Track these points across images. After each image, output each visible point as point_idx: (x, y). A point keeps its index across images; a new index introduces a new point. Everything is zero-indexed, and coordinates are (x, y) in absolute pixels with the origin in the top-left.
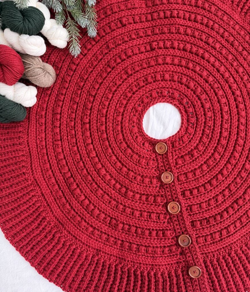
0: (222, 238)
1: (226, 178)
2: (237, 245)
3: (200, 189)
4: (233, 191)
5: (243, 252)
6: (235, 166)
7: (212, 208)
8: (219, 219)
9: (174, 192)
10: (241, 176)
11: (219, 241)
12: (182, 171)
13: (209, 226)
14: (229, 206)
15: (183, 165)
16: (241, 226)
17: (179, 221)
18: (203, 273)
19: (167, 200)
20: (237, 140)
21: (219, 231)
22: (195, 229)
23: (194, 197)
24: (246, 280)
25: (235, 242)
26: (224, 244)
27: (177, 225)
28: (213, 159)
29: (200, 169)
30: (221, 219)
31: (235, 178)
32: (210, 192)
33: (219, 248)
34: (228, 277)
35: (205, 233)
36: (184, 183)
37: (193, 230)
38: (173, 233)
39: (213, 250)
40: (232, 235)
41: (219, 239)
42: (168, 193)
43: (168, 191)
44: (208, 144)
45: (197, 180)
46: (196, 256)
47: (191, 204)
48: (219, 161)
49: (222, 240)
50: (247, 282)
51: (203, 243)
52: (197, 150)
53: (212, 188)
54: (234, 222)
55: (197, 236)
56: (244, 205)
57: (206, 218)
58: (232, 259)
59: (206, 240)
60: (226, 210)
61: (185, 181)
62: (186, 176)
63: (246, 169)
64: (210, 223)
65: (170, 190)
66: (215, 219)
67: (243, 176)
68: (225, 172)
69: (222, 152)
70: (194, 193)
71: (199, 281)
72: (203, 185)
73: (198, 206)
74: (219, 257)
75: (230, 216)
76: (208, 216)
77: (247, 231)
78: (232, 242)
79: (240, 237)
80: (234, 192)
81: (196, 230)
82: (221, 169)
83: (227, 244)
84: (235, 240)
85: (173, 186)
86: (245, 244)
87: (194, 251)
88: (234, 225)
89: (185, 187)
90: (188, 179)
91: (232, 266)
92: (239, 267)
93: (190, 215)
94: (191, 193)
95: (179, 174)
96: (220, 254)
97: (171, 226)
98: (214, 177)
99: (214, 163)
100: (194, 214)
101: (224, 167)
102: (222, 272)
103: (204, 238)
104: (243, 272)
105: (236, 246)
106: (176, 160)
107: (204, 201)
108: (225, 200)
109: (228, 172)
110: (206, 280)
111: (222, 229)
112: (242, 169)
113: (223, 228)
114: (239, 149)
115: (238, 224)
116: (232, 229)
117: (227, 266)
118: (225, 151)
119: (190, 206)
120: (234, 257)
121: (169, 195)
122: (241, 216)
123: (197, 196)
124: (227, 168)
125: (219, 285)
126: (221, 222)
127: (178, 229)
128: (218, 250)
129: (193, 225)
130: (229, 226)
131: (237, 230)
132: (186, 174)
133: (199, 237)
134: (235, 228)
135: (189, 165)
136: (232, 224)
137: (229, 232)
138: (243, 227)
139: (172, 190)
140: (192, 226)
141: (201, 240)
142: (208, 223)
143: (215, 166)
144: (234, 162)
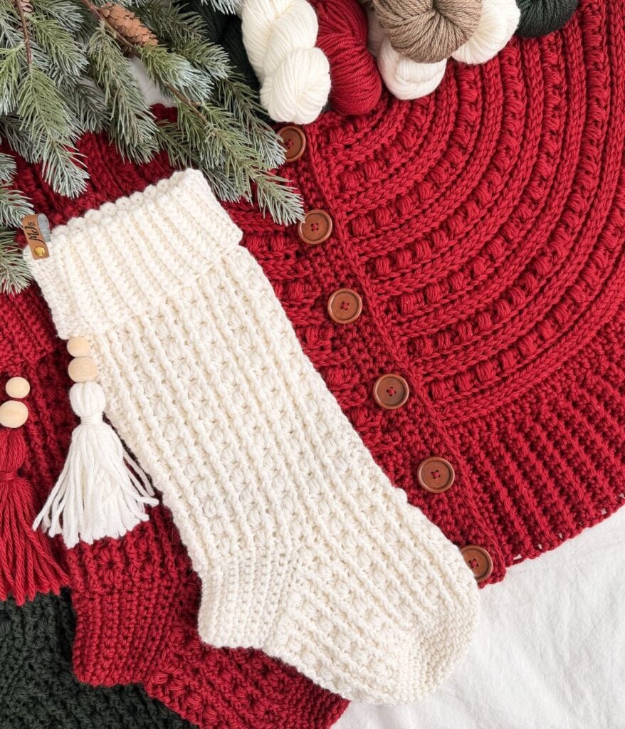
0: (505, 375)
1: (490, 210)
2: (554, 388)
3: (419, 249)
4: (517, 240)
5: (575, 405)
6: (511, 174)
7: (461, 297)
8: (489, 323)
9: (340, 263)
10: (532, 199)
11: (498, 384)
12: (359, 206)
13: (459, 348)
14: (514, 285)
15: (360, 189)
16: (559, 335)
17: (364, 340)
18: (459, 474)
19: (323, 290)
20: (506, 104)
21: (493, 356)
22: (419, 360)
23: (403, 275)
24: (595, 478)
25: (546, 381)
26: (515, 390)
27: (359, 351)
28: (448, 165)
29: (415, 197)
30: (494, 323)
31: (516, 208)
32: (449, 254)
33: (500, 403)
34: (539, 477)
35: (453, 368)
36: (369, 239)
37: (416, 364)
38: (353, 376)
39: (484, 412)
40: (534, 361)
41: (498, 379)
42: (324, 271)
43: (321, 265)
44: (430, 129)
45: (405, 227)
46: (431, 430)
47: (398, 293)
48: (464, 169)
49: (505, 379)
50: (601, 482)
51: (451, 395)
52: (400, 148)
53: (452, 243)
54: (536, 327)
55: (429, 379)
56: (557, 273)
57: (449, 328)
58: (544, 427)
59: (457, 388)
60: (507, 296)
61: (373, 235)
62: (374, 221)
63: (542, 177)
64: (461, 340)
65: (328, 260)
66: (475, 325)
67: (537, 197)
68: (485, 195)
69: (472, 144)
70: (401, 261)
71: (450, 499)
72: (428, 237)
73: (421, 296)
74: (505, 428)
75: (521, 312)
76: (454, 320)
77: (578, 344)
78: (539, 380)
79: (559, 366)
80: (519, 244)
81: (425, 362)
82: (474, 189)
83: (524, 390)
84: (545, 375)
85: (334, 246)
86: (577, 380)
87: (421, 416)
88: (536, 335)
89: (374, 251)
90: (378, 227)
91: (550, 445)
92: (570, 446)
93: (400, 324)
94: (394, 263)
95: (353, 216)
96: (507, 420)
97: (343, 355)
98: (456, 212)
99: (451, 175)
100: (409, 321)
101: (480, 183)
102: (519, 465)
103: (451, 382)
104: (585, 457)
105: (550, 391)
106: (339, 177)
107: (434, 280)
108: (496, 270)
109: (494, 195)
110: (471, 494)
111: (502, 351)
112: (531, 180)
113: (505, 347)
114: (516, 125)
115: (548, 331)
116: (533, 347)
117: (533, 448)
118: (477, 140)
119: (396, 300)
120: (550, 419)
121: (326, 275)
122: (554, 306)
123: (413, 271)
124: (490, 183)
125: (515, 502)
126: (495, 332)
127: (365, 361)
128: (499, 410)
129: (415, 350)
130: (521, 339)
131: (547, 346)
132: (372, 214)
133: (436, 381)
134: (539, 342)
135: (380, 187)
136: (531, 332)
137: (524, 357)
138: (565, 334)
139: (332, 258)
140: (409, 353)
141: (443, 390)
142: (457, 339)
143: (454, 182)
144: (507, 163)
